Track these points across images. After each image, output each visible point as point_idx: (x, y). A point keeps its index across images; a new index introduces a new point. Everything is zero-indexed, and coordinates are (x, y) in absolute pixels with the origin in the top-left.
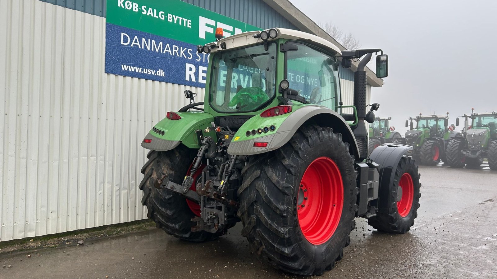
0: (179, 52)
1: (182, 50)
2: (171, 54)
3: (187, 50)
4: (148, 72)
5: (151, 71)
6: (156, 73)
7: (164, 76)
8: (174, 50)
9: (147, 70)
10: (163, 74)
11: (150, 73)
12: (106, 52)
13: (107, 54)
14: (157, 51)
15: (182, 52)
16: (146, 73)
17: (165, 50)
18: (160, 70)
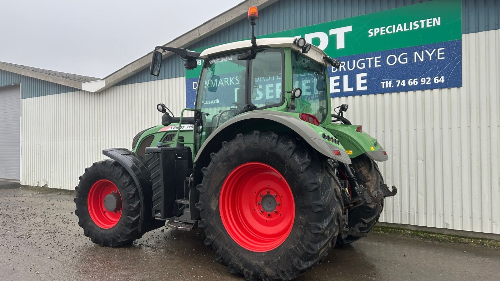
0: (229, 82)
1: (231, 80)
2: (223, 85)
3: (235, 79)
4: (209, 103)
5: (210, 102)
6: (214, 102)
7: (219, 103)
8: (225, 82)
9: (208, 101)
10: (218, 102)
11: (210, 103)
12: (186, 97)
13: (188, 98)
14: (214, 86)
15: (231, 81)
16: (208, 103)
17: (219, 84)
18: (216, 99)
